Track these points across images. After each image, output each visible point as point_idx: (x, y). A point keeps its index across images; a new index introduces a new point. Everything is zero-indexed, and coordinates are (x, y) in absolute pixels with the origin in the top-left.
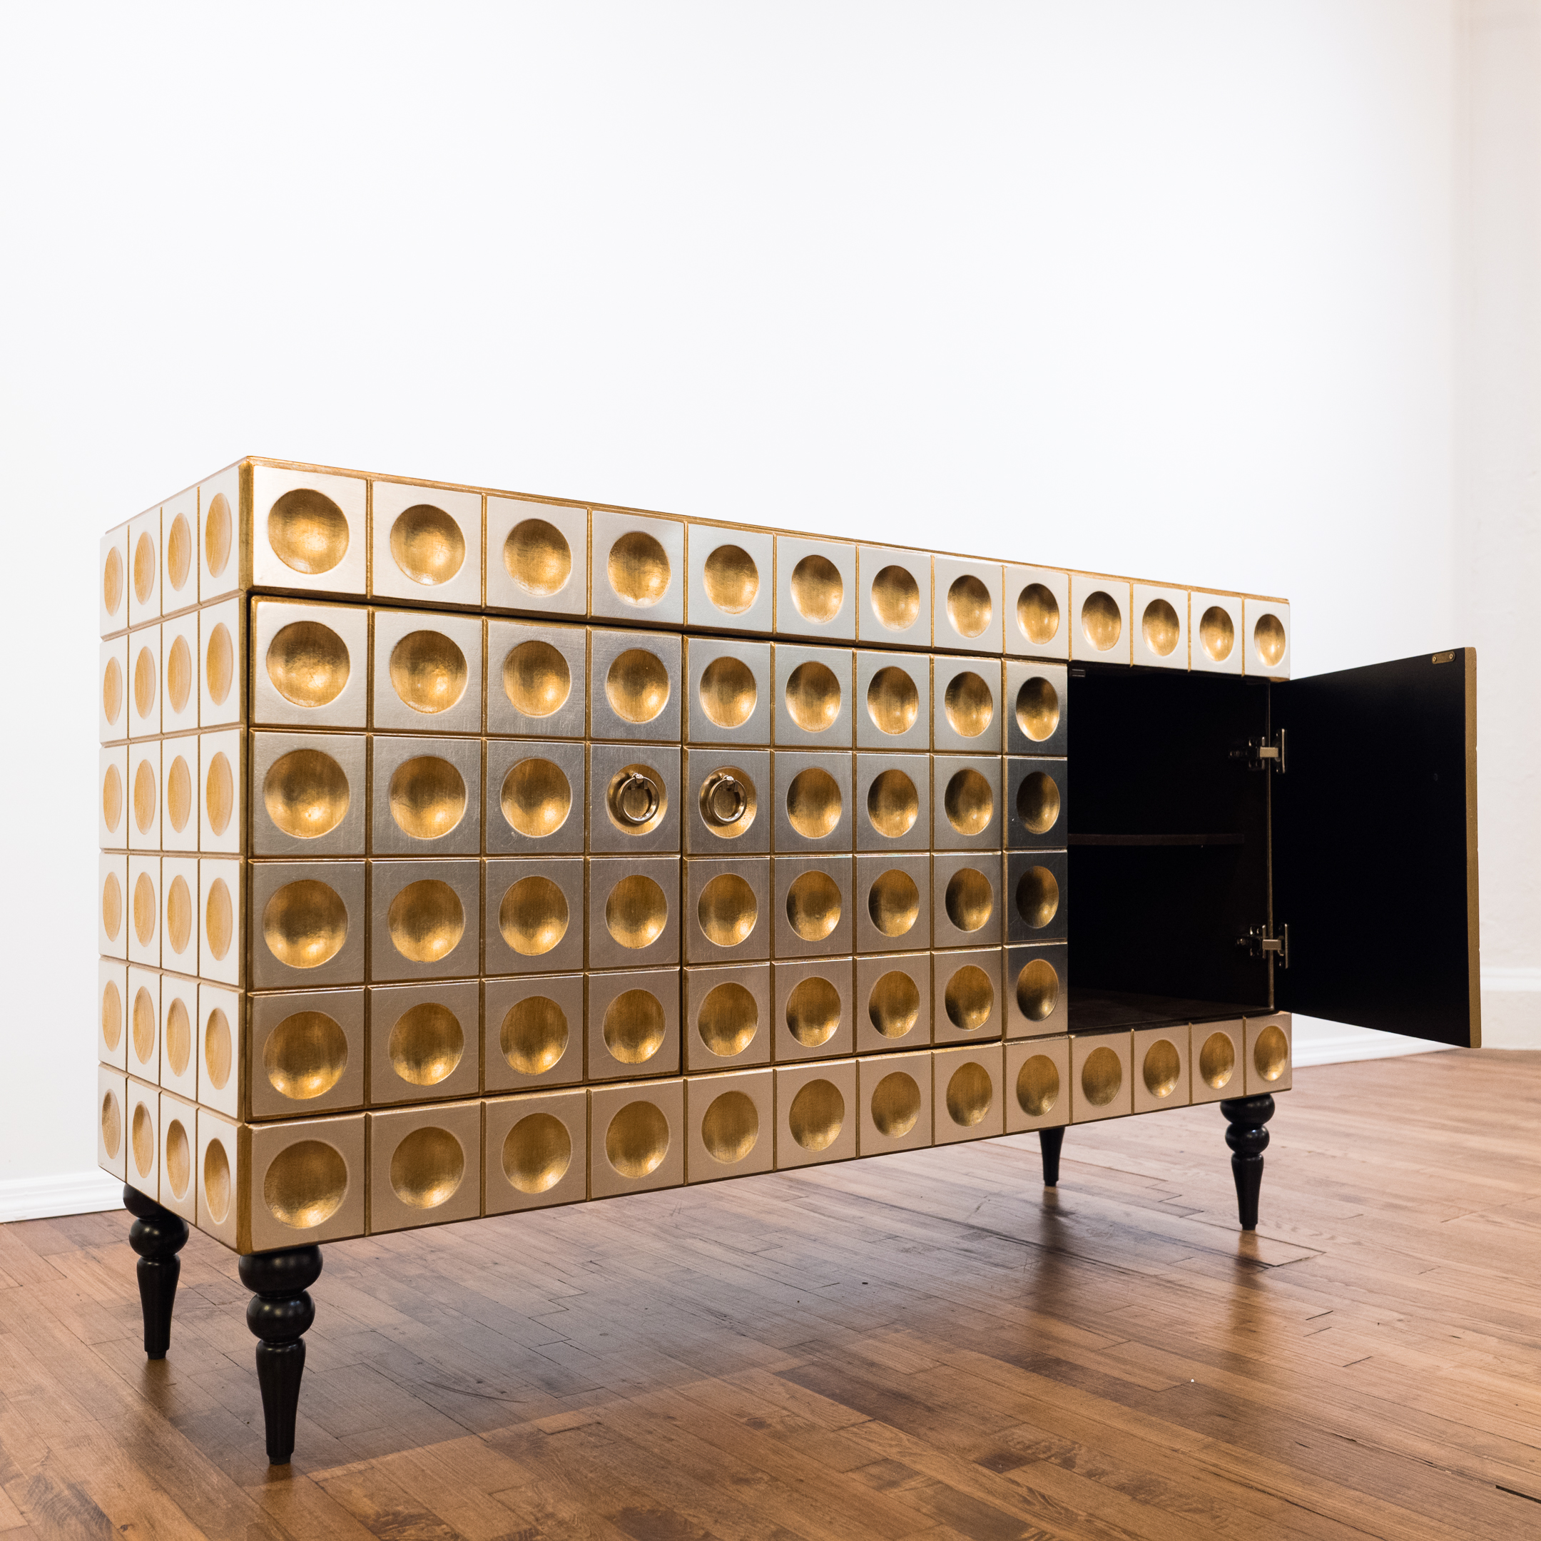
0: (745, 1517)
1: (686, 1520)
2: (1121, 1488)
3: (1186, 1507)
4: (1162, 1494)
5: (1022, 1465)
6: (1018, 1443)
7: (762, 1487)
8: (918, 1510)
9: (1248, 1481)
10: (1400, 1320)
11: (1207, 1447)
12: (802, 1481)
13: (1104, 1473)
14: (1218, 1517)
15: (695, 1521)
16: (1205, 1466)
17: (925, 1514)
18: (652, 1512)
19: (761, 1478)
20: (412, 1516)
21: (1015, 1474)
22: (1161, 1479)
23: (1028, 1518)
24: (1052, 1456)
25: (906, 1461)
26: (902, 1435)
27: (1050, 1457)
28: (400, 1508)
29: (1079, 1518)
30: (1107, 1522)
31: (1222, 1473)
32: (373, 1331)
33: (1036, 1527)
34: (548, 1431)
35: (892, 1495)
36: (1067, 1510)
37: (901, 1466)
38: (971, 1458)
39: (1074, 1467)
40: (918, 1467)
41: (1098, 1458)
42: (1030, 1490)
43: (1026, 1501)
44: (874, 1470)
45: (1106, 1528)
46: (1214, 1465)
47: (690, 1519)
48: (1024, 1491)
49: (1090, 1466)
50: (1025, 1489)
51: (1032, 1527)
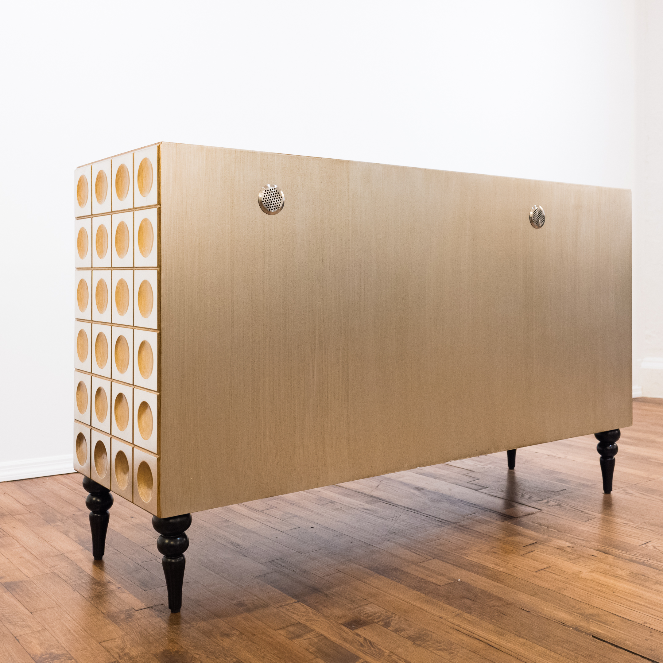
0: (222, 655)
1: (193, 656)
2: (410, 638)
3: (439, 648)
4: (428, 641)
5: (365, 626)
6: (366, 614)
7: (234, 638)
8: (308, 650)
9: (472, 634)
10: (569, 547)
11: (457, 615)
12: (255, 635)
13: (403, 630)
14: (453, 653)
15: (197, 656)
16: (453, 626)
17: (311, 653)
18: (177, 652)
19: (235, 633)
20: (59, 655)
21: (360, 631)
22: (430, 633)
23: (360, 654)
24: (380, 621)
25: (308, 624)
26: (310, 610)
27: (379, 622)
28: (53, 651)
29: (385, 654)
30: (398, 656)
31: (461, 630)
32: (63, 555)
33: (363, 659)
34: (136, 609)
35: (297, 642)
36: (380, 649)
37: (305, 626)
38: (340, 622)
39: (389, 627)
40: (314, 627)
41: (403, 622)
42: (365, 639)
43: (362, 645)
44: (291, 629)
45: (397, 659)
46: (458, 626)
47: (195, 656)
48: (361, 640)
49: (397, 626)
50: (362, 639)
51: (361, 659)
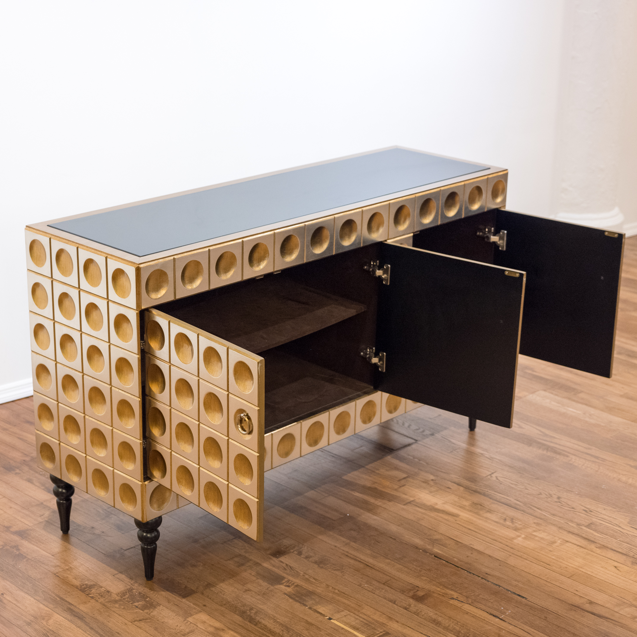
0: (197, 580)
1: (178, 582)
2: (316, 562)
3: (334, 569)
4: (328, 564)
5: (285, 555)
6: (284, 546)
7: (201, 568)
8: (251, 574)
9: (356, 558)
11: (346, 544)
12: (213, 565)
13: (311, 557)
14: (343, 572)
15: (181, 582)
16: (344, 552)
17: (253, 575)
18: (167, 579)
19: (200, 564)
20: (92, 585)
21: (282, 559)
22: (329, 558)
23: (285, 575)
24: (295, 550)
25: (247, 555)
26: (246, 545)
27: (294, 551)
28: (86, 582)
29: (301, 574)
30: (309, 575)
31: (349, 555)
32: (42, 503)
33: (287, 579)
34: (124, 548)
35: (242, 569)
36: (297, 572)
37: (245, 557)
38: (268, 553)
39: (301, 555)
40: (251, 557)
41: (310, 551)
42: (287, 565)
43: (285, 569)
44: (236, 559)
45: (308, 577)
46: (347, 552)
47: (180, 581)
48: (284, 565)
49: (307, 554)
50: (285, 564)
51: (286, 578)
